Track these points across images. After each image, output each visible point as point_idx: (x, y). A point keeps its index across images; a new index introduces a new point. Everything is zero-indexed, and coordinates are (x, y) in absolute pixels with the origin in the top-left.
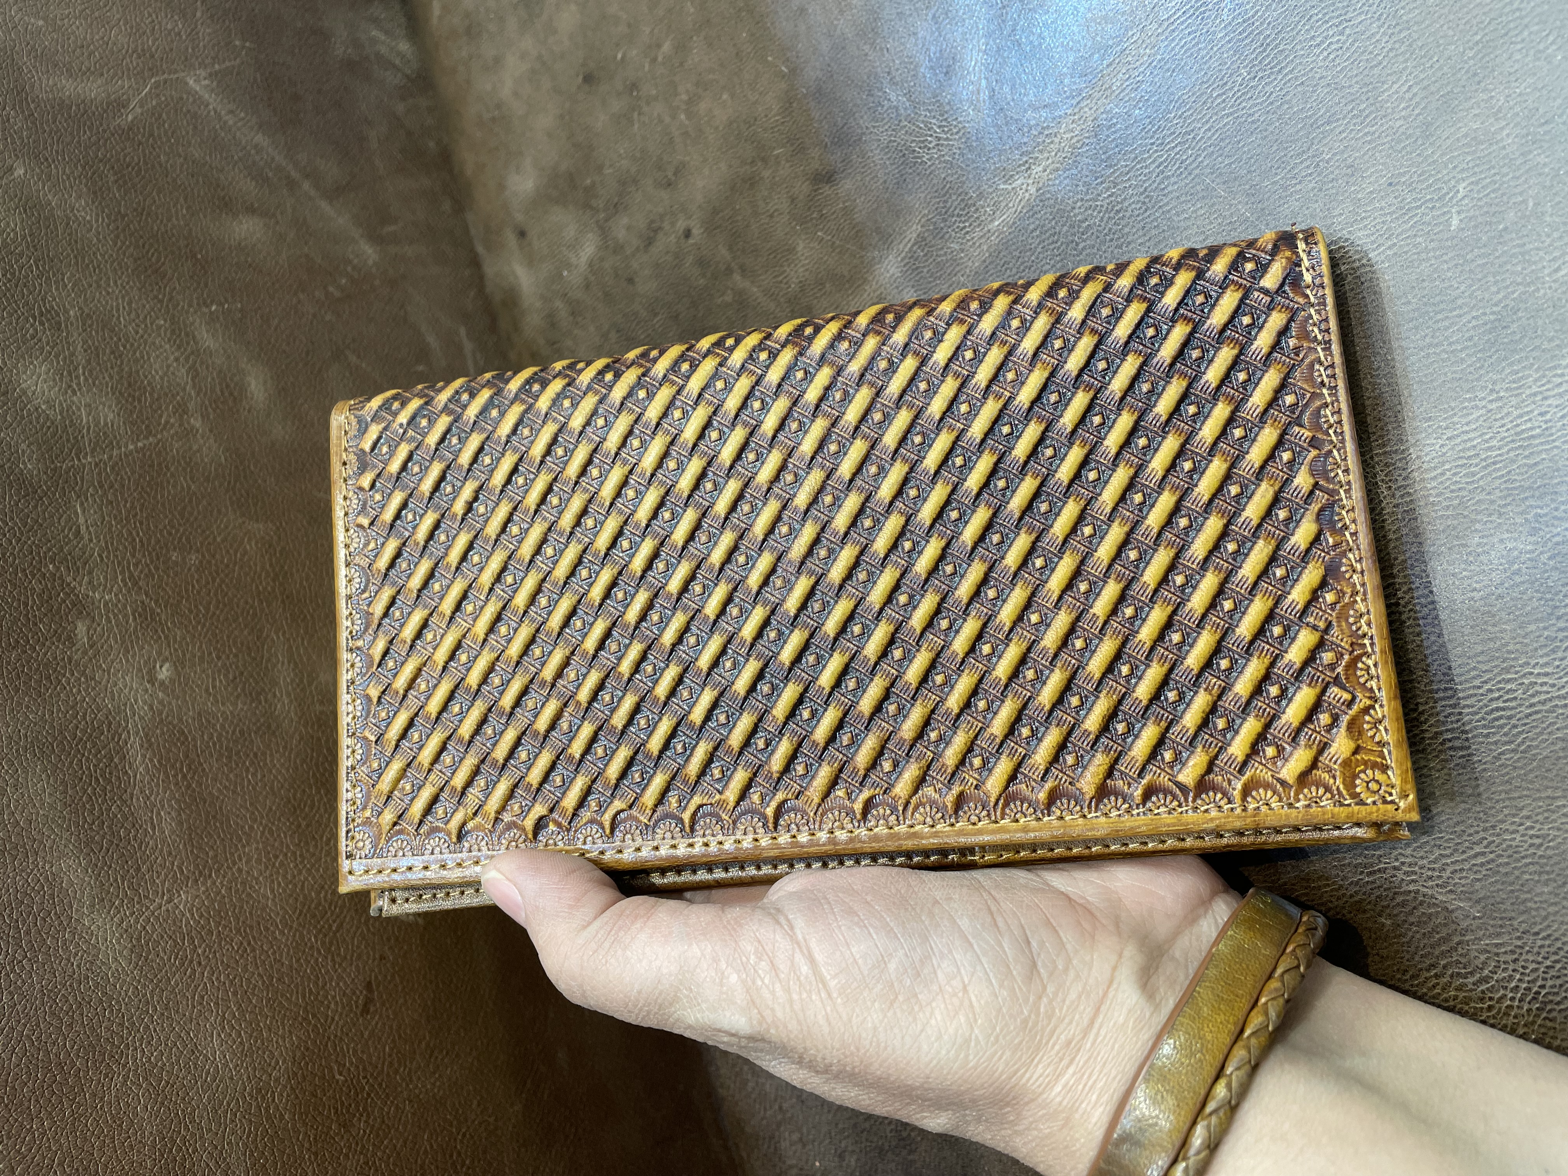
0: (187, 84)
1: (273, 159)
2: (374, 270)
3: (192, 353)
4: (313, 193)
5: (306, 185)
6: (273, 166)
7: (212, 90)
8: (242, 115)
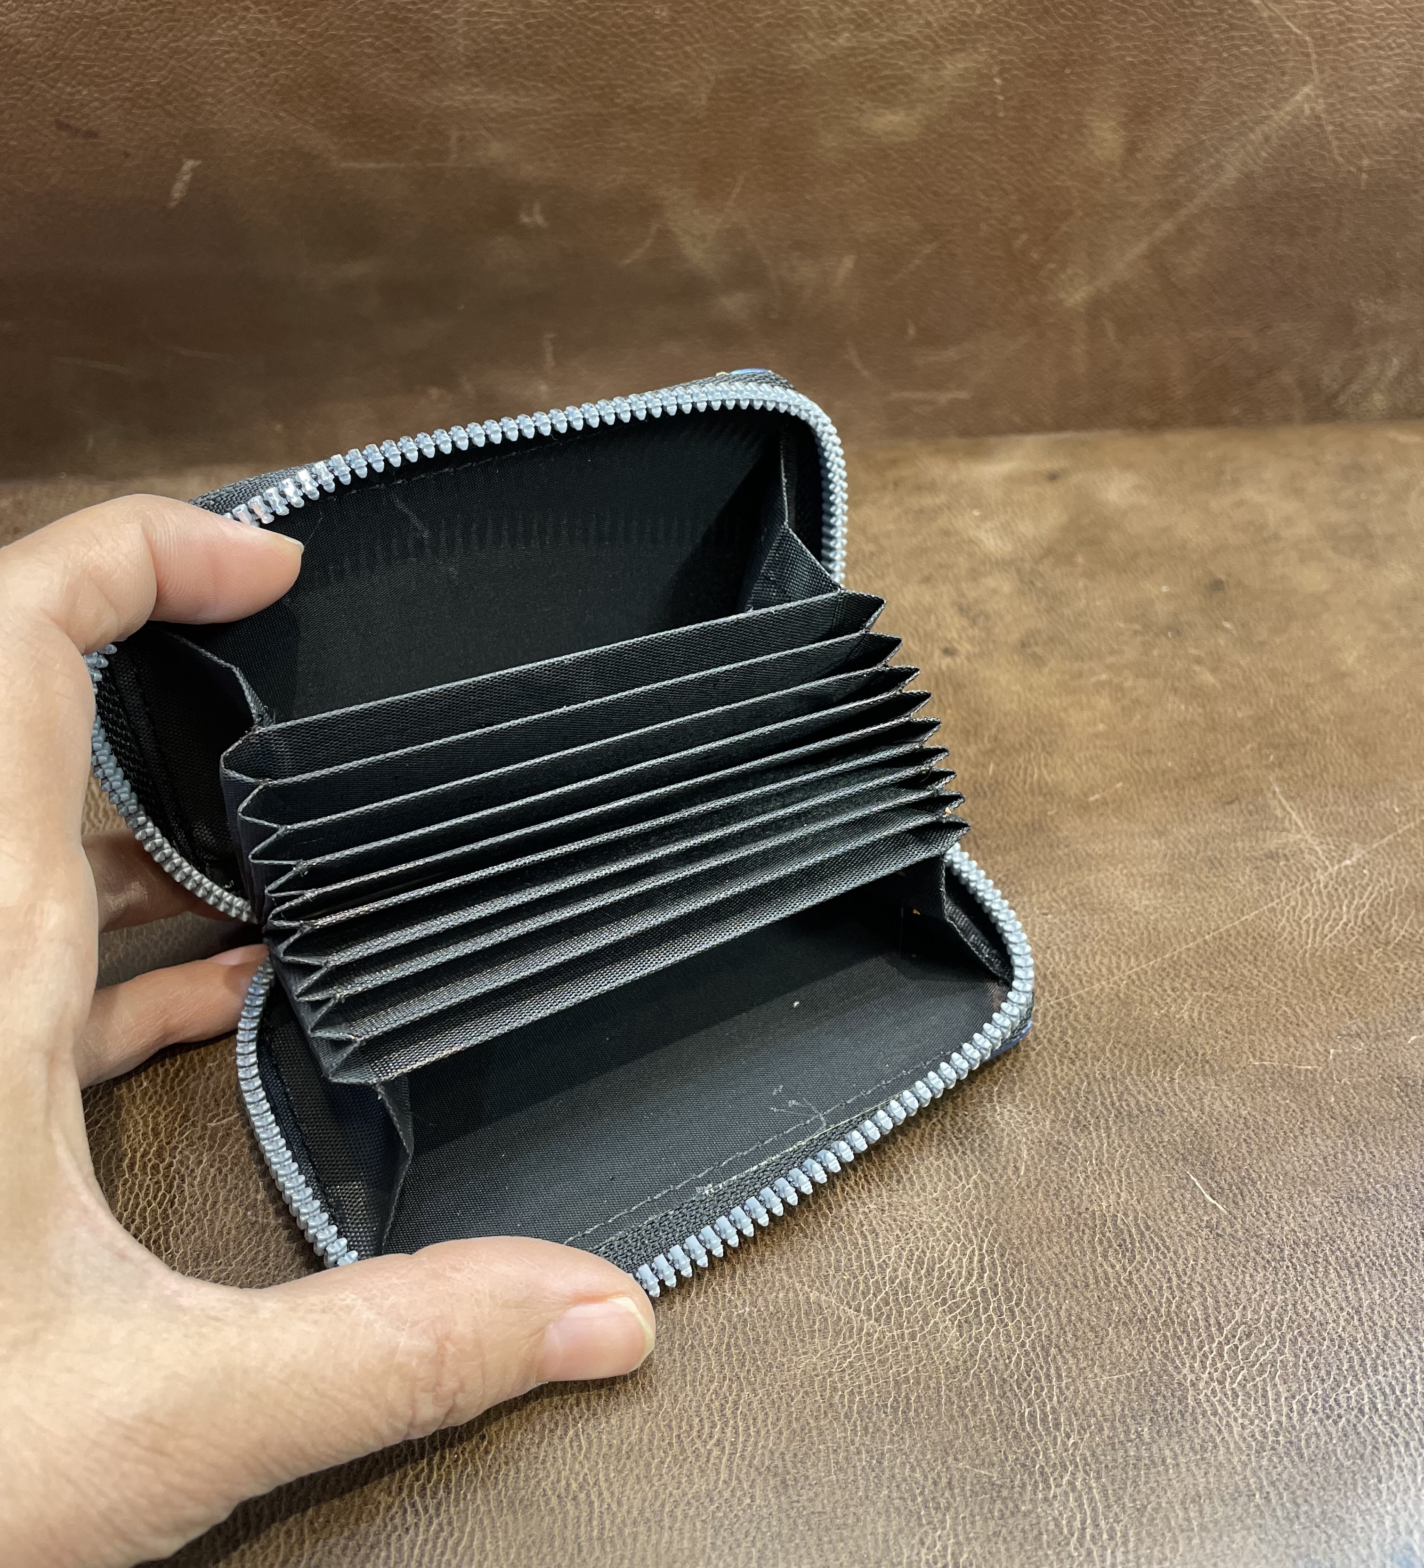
0: (1304, 84)
1: (1203, 187)
2: (1051, 298)
3: (938, 46)
4: (1158, 233)
5: (1168, 226)
6: (1194, 186)
7: (1296, 117)
8: (1264, 154)
